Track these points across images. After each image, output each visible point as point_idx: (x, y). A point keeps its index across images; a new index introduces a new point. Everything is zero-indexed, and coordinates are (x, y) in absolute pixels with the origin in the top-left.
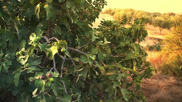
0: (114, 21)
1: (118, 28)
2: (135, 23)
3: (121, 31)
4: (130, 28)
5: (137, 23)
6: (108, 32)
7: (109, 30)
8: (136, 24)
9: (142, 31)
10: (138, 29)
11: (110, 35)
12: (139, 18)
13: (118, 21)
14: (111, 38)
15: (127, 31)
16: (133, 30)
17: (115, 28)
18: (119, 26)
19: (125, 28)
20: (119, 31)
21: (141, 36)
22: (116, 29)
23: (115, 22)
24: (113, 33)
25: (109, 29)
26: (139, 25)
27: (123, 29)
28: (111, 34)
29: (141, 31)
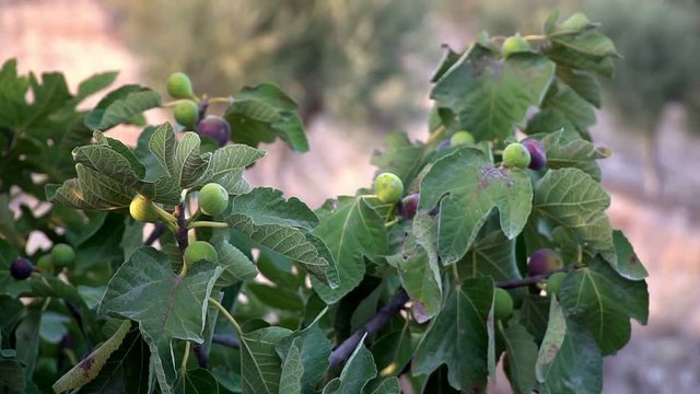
0: (107, 78)
1: (171, 201)
2: (444, 114)
3: (223, 259)
4: (369, 212)
5: (488, 126)
6: (20, 273)
7: (37, 241)
8: (461, 138)
9: (569, 255)
10: (494, 221)
11: (52, 328)
12: (510, 44)
13: (176, 94)
14: (64, 366)
15: (322, 262)
16: (419, 229)
17: (136, 207)
18: (198, 167)
19: (297, 209)
20: (196, 249)
21: (557, 329)
22: (150, 216)
23: (125, 101)
24: (92, 297)
25: (30, 222)
26: (517, 146)
27: (256, 218)
28: (73, 309)
29: (554, 259)
